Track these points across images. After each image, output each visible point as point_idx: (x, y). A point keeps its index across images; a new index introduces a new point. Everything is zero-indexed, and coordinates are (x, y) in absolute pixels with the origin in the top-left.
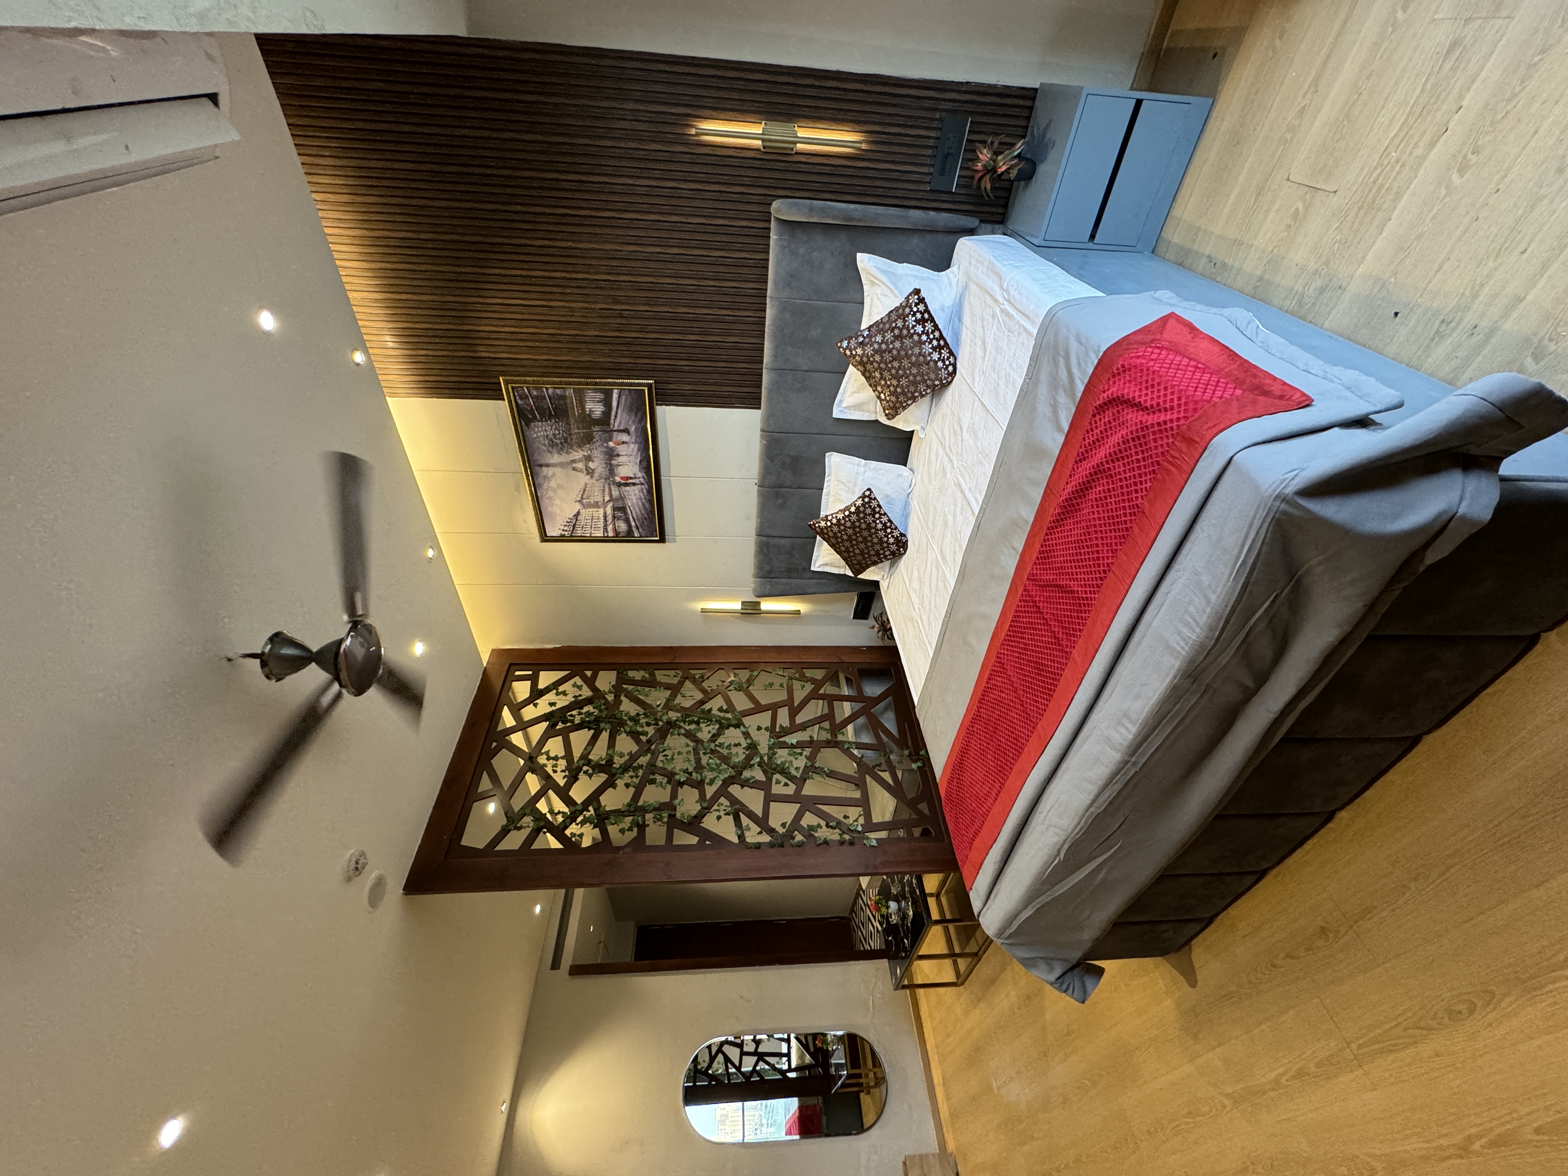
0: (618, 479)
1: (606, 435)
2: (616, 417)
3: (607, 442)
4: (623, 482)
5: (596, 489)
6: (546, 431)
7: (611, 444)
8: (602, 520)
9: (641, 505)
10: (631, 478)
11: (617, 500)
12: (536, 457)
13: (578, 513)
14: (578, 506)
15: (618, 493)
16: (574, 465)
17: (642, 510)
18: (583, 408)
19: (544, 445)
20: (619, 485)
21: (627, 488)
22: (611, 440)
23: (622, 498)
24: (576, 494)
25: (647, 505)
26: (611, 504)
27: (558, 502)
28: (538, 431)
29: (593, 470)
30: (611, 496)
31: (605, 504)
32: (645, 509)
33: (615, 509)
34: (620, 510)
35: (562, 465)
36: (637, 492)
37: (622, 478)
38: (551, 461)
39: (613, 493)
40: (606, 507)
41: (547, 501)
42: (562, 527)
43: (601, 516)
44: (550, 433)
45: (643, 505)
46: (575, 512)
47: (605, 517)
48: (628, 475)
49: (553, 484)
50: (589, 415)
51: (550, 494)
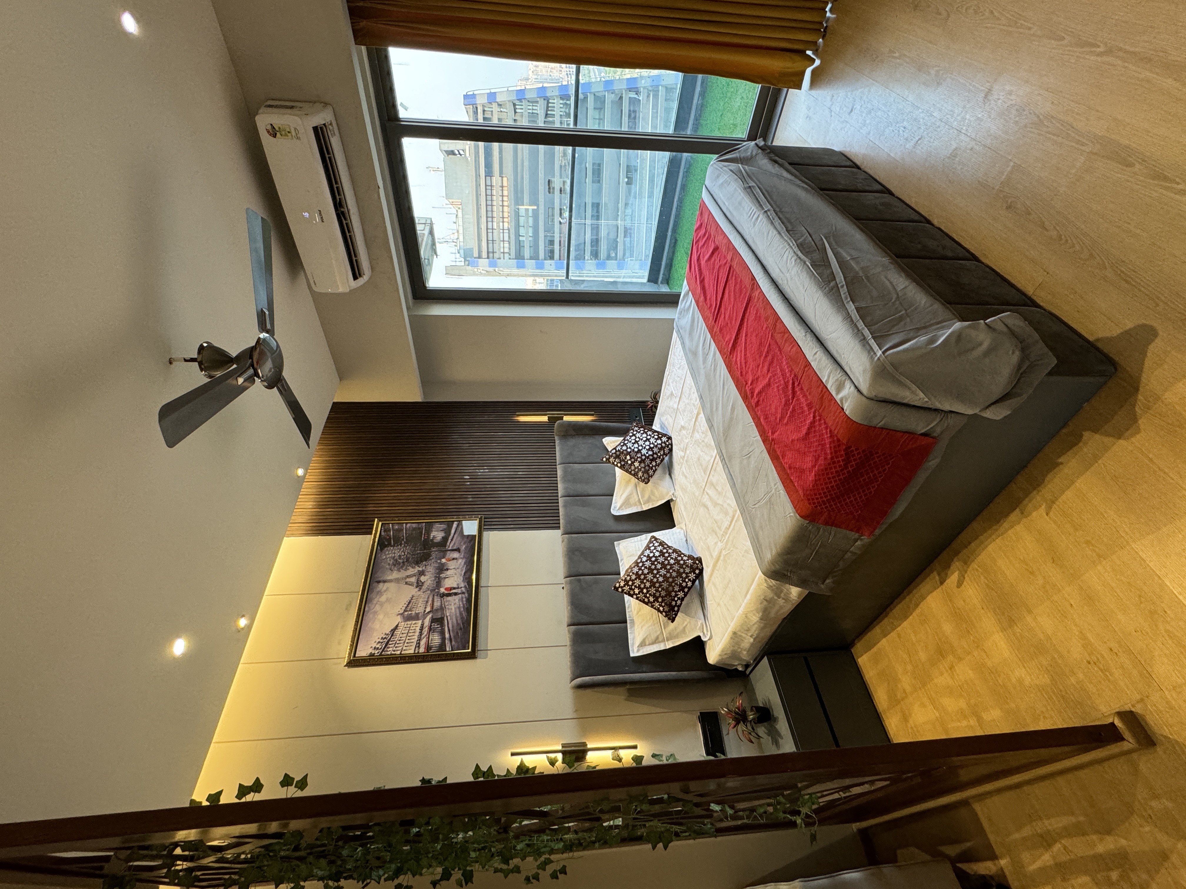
0: (442, 590)
1: (442, 554)
2: (452, 540)
3: (440, 559)
4: (446, 592)
5: (421, 600)
6: (394, 553)
7: (444, 560)
8: (417, 634)
9: (458, 615)
10: (454, 588)
11: (437, 610)
12: (379, 574)
13: (397, 626)
14: (399, 619)
15: (439, 604)
16: (408, 580)
17: (459, 619)
18: (429, 535)
19: (389, 564)
20: (443, 595)
21: (449, 598)
22: (444, 557)
23: (442, 608)
24: (400, 607)
25: (464, 614)
26: (430, 615)
27: (381, 617)
28: (389, 554)
29: (423, 583)
30: (432, 607)
31: (425, 615)
32: (462, 618)
33: (433, 620)
34: (438, 621)
35: (397, 580)
36: (457, 601)
37: (446, 589)
38: (389, 578)
39: (435, 604)
40: (425, 619)
41: (371, 616)
42: (374, 645)
43: (418, 630)
44: (397, 555)
45: (461, 614)
46: (392, 628)
47: (422, 629)
48: (452, 586)
49: (383, 598)
50: (433, 540)
51: (378, 608)
